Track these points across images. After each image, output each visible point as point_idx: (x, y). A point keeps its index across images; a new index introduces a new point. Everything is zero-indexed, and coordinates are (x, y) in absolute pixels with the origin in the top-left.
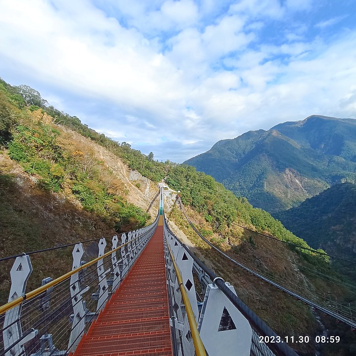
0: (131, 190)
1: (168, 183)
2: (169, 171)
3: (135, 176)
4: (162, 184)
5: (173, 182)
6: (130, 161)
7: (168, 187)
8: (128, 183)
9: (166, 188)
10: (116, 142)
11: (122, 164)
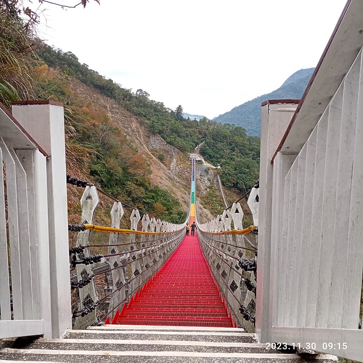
0: (151, 163)
1: (203, 153)
2: (205, 135)
3: (157, 143)
4: (195, 156)
5: (210, 151)
6: (149, 119)
7: (203, 160)
8: (147, 154)
9: (200, 162)
10: (128, 90)
11: (138, 125)
